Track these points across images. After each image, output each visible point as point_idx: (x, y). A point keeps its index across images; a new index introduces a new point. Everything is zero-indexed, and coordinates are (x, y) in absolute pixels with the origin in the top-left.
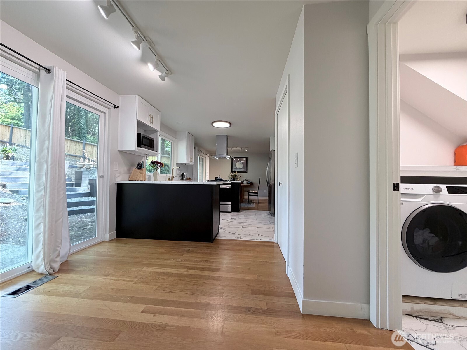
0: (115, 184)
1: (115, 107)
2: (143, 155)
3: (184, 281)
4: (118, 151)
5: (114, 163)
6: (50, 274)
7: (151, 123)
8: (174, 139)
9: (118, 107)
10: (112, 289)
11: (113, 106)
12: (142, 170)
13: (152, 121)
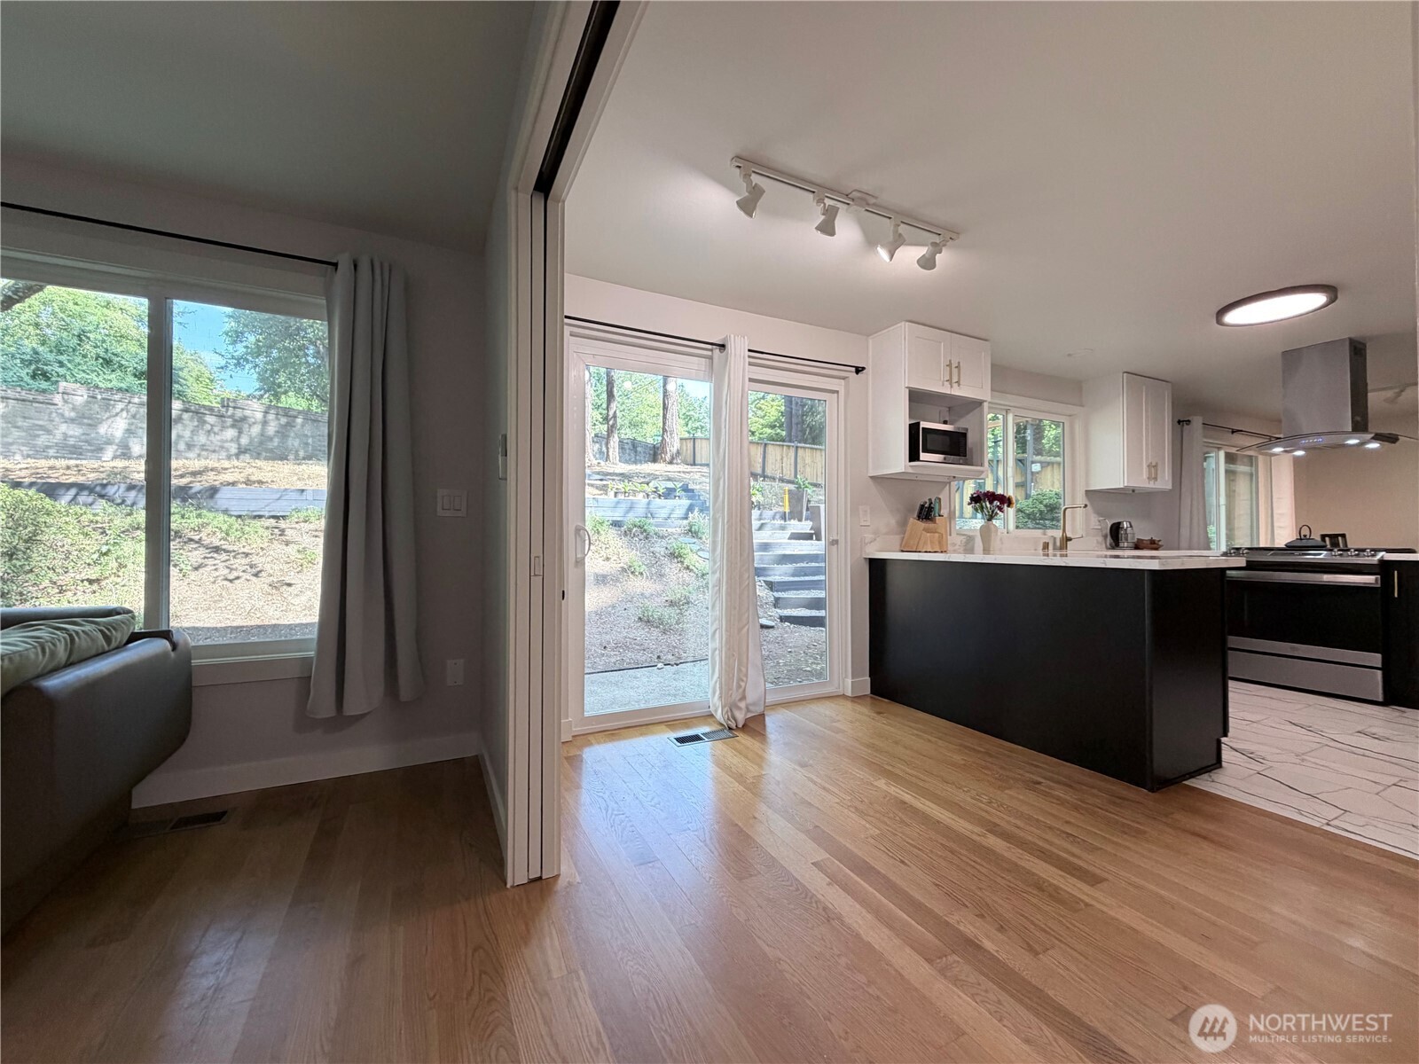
0: (863, 561)
1: (858, 370)
2: (946, 480)
3: (952, 852)
4: (871, 477)
5: (860, 507)
6: (730, 729)
7: (955, 385)
8: (1076, 410)
9: (863, 368)
10: (795, 794)
11: (854, 369)
12: (935, 523)
13: (955, 379)
